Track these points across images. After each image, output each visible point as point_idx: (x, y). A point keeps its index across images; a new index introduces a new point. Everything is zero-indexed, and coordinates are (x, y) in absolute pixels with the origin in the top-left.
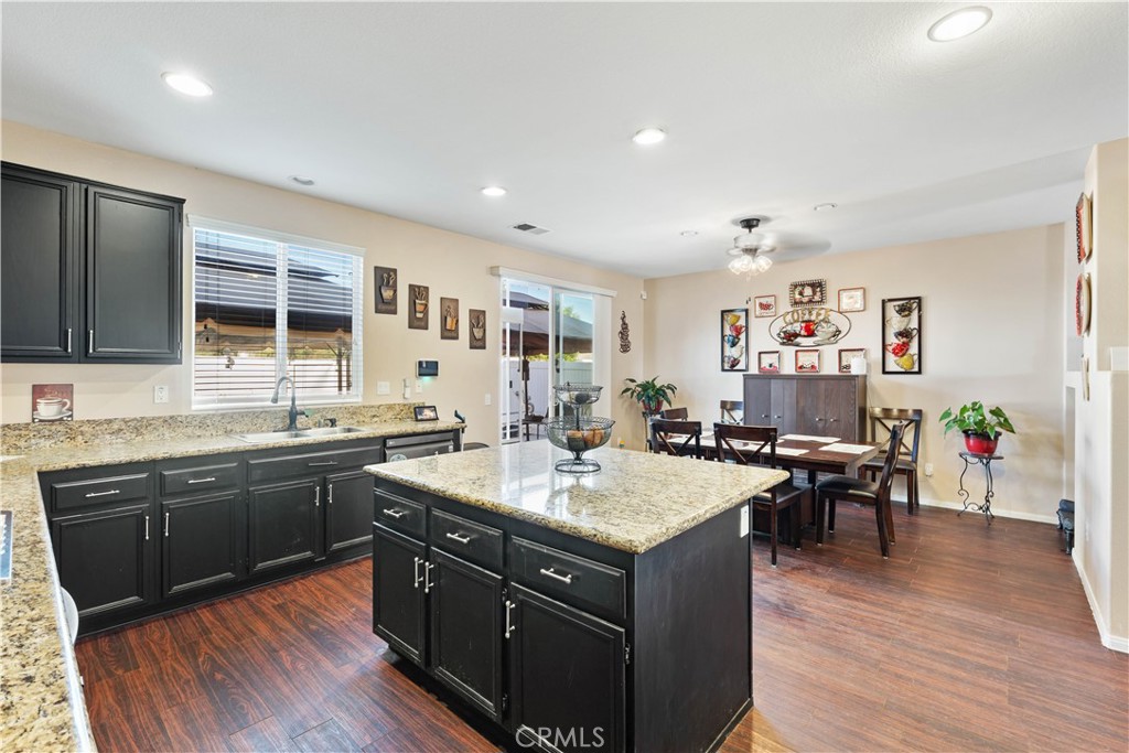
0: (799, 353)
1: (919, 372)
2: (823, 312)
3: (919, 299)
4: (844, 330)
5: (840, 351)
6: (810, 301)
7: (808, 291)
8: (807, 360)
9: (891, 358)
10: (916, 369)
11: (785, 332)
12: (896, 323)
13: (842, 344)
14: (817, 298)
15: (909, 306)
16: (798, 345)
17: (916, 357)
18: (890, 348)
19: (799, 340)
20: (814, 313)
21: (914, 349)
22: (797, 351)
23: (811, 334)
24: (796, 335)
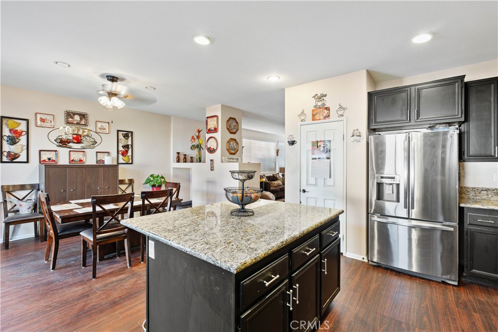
0: (71, 153)
1: (132, 163)
2: (86, 131)
3: (132, 132)
4: (99, 141)
5: (97, 152)
6: (78, 124)
7: (77, 118)
8: (76, 156)
9: (121, 156)
10: (130, 162)
11: (59, 139)
12: (123, 141)
13: (98, 149)
14: (83, 122)
15: (128, 135)
16: (70, 148)
17: (130, 157)
18: (120, 152)
19: (71, 144)
20: (81, 131)
21: (130, 153)
22: (70, 151)
23: (79, 142)
24: (68, 141)
